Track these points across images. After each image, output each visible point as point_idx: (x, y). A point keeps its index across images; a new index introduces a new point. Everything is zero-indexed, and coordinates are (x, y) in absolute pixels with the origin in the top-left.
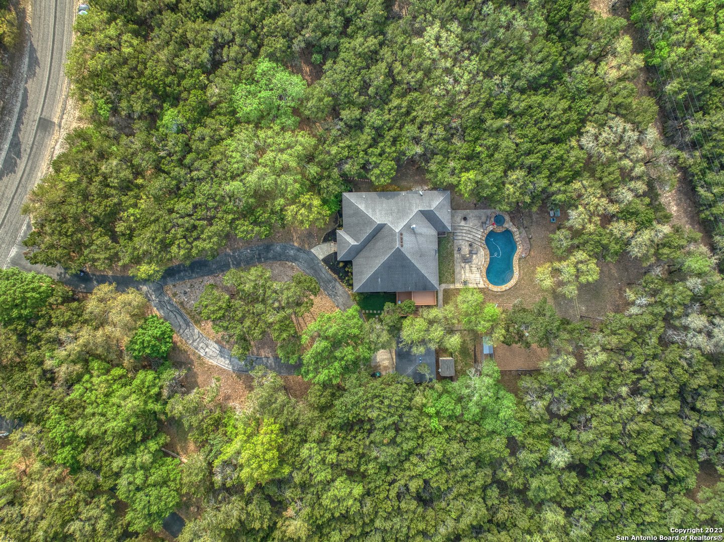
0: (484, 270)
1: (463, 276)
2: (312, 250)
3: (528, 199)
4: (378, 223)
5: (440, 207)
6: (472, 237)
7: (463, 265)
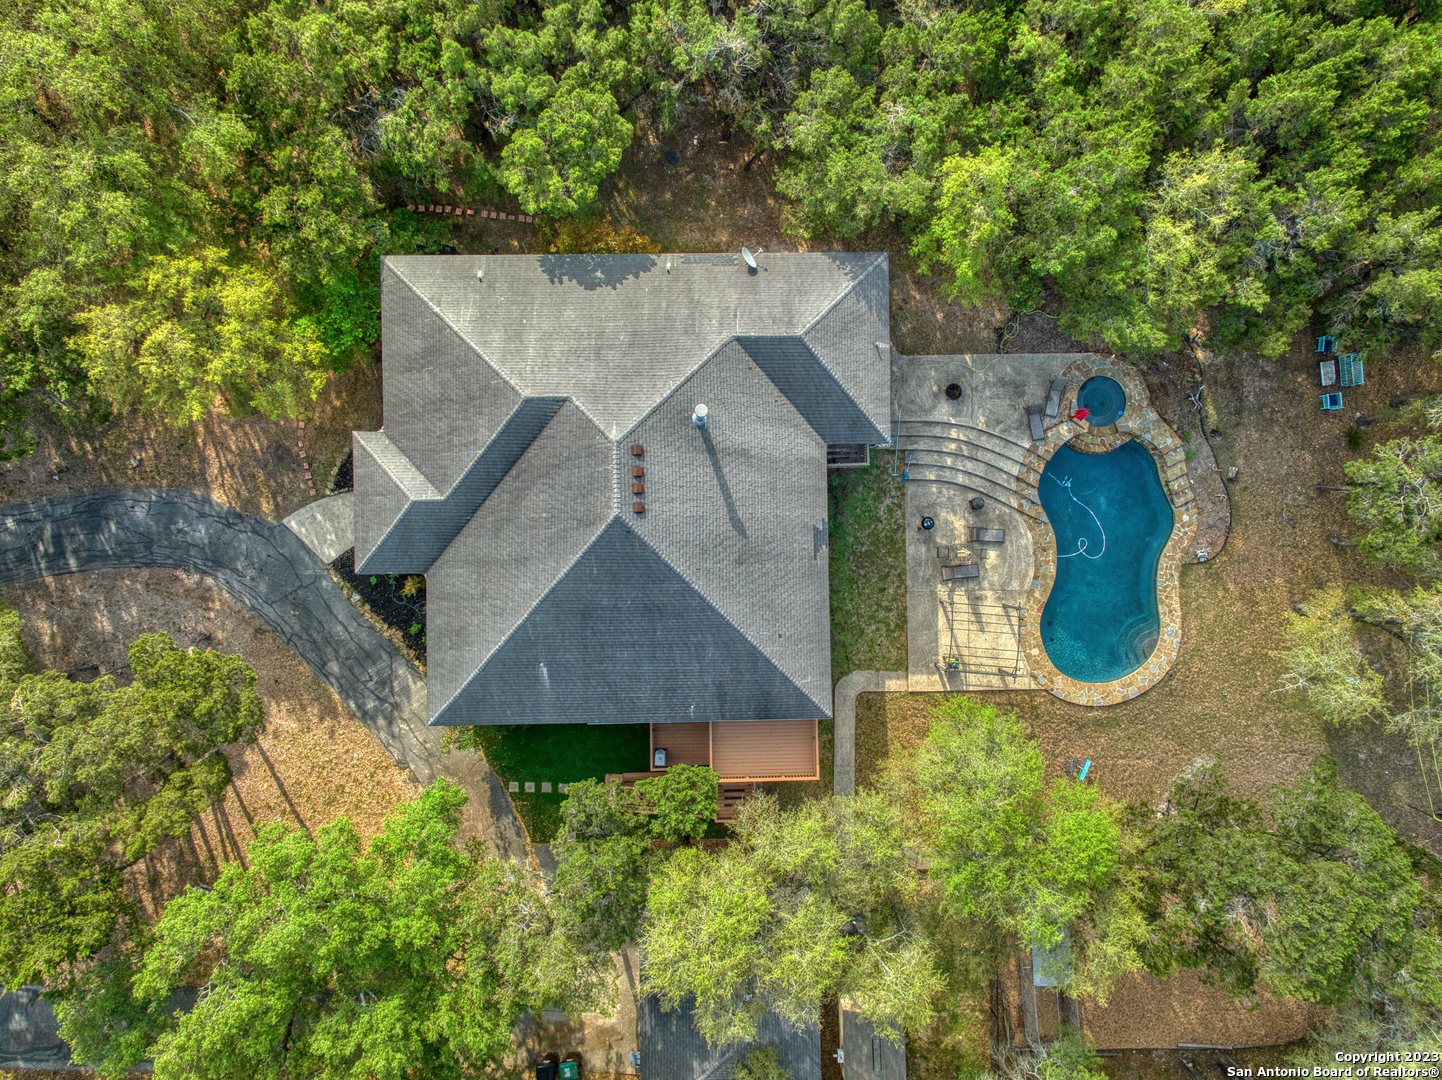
0: (1034, 615)
1: (945, 640)
2: (292, 523)
3: (1252, 294)
4: (527, 393)
5: (835, 323)
6: (980, 470)
7: (942, 591)
